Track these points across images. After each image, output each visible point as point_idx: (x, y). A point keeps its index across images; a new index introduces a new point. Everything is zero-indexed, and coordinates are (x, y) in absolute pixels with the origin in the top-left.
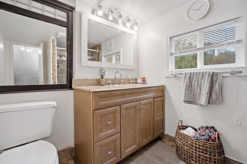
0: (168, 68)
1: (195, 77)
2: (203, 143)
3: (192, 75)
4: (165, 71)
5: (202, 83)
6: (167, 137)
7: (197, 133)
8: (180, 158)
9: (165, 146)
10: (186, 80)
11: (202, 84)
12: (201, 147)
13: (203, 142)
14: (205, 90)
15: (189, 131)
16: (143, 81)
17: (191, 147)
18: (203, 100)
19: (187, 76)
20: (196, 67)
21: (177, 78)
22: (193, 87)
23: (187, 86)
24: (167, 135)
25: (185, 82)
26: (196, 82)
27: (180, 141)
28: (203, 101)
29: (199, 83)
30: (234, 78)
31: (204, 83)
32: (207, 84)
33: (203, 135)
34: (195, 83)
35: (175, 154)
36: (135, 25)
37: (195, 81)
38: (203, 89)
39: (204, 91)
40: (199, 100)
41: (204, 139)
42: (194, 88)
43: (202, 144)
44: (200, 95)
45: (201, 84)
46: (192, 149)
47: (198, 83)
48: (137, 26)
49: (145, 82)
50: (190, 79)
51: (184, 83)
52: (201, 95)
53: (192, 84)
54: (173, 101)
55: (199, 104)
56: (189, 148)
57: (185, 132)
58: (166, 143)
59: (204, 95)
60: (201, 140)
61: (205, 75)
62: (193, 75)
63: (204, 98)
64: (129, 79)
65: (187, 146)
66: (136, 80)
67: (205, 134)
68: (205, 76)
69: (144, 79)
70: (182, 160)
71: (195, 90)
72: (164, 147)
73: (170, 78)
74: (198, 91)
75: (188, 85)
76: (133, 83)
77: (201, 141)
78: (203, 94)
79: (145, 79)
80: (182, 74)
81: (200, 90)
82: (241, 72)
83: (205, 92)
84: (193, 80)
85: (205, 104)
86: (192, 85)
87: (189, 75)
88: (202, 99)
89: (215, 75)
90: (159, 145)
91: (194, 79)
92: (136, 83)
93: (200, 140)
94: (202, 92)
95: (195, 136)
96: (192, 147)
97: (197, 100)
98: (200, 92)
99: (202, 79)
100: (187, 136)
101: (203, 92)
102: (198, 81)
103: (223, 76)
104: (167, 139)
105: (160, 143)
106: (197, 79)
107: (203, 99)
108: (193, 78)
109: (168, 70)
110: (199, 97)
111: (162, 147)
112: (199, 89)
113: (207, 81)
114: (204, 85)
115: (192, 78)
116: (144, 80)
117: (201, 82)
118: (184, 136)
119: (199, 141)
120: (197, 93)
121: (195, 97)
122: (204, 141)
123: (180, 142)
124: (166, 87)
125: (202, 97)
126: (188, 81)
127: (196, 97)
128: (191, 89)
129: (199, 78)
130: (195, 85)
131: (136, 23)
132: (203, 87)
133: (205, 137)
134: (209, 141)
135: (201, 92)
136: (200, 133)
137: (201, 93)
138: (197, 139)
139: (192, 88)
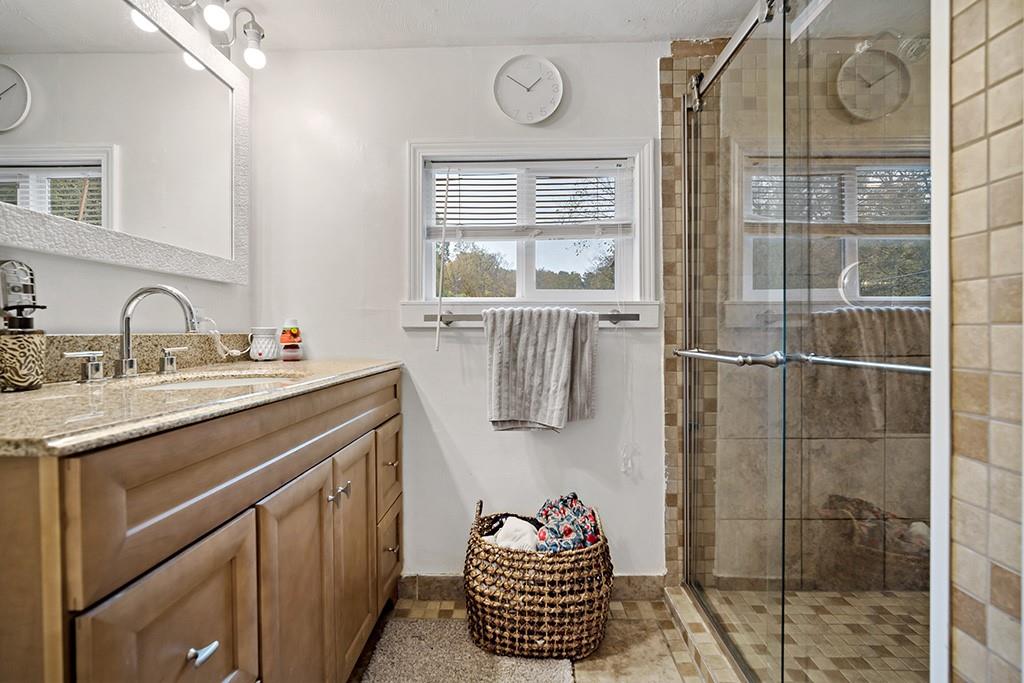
0: (415, 292)
1: (525, 328)
2: (573, 558)
3: (517, 321)
4: (406, 300)
5: (548, 349)
6: (414, 588)
7: (546, 531)
8: (493, 652)
9: (420, 629)
10: (497, 342)
11: (548, 354)
12: (568, 574)
13: (571, 556)
14: (558, 376)
15: (516, 531)
16: (286, 347)
17: (536, 588)
18: (552, 410)
19: (498, 324)
20: (514, 296)
21: (451, 333)
22: (519, 365)
23: (504, 364)
24: (413, 579)
25: (496, 349)
26: (530, 347)
27: (494, 584)
28: (553, 412)
29: (540, 350)
30: (620, 333)
31: (554, 350)
32: (562, 355)
33: (565, 532)
34: (526, 351)
35: (470, 645)
36: (251, 39)
37: (527, 345)
38: (550, 372)
39: (553, 378)
40: (537, 411)
41: (574, 544)
42: (524, 370)
43: (572, 563)
44: (540, 395)
45: (544, 353)
46: (541, 594)
47: (535, 350)
48: (259, 46)
49: (298, 353)
50: (510, 336)
51: (491, 352)
52: (544, 393)
53: (517, 355)
54: (436, 430)
55: (538, 426)
56: (531, 597)
57: (501, 540)
58: (416, 613)
59: (555, 392)
60: (566, 549)
61: (557, 324)
62: (521, 323)
63: (557, 403)
64: (208, 340)
65: (522, 592)
66: (246, 341)
67: (572, 527)
68: (556, 328)
69: (295, 336)
70: (503, 654)
71: (527, 377)
72: (420, 639)
73: (432, 333)
74: (537, 381)
75: (507, 360)
76: (231, 359)
77: (567, 552)
78: (553, 389)
79: (298, 339)
80: (478, 318)
81: (542, 376)
82: (636, 317)
83: (557, 381)
84: (518, 340)
85: (560, 421)
86: (515, 360)
87: (507, 321)
88: (550, 408)
89: (581, 324)
90: (396, 639)
91: (524, 336)
92: (247, 357)
93: (565, 552)
94: (549, 383)
95: (543, 543)
96: (541, 588)
97: (531, 412)
98: (542, 384)
99: (547, 335)
100: (521, 556)
101: (552, 383)
102: (536, 344)
103: (600, 329)
104: (411, 597)
105: (395, 629)
106: (532, 338)
107: (554, 405)
108: (519, 334)
109: (415, 298)
110: (539, 402)
111: (410, 641)
112: (538, 372)
113: (564, 345)
114: (552, 357)
115: (517, 332)
116: (292, 341)
117: (545, 349)
118: (512, 558)
119: (560, 556)
120: (531, 386)
121: (527, 404)
122: (574, 552)
123: (494, 588)
124: (406, 370)
125: (548, 399)
126: (506, 344)
127: (530, 403)
128: (514, 373)
129: (537, 332)
130: (524, 359)
131: (256, 26)
132: (552, 364)
133: (573, 536)
134: (585, 547)
135: (546, 383)
136: (556, 529)
137: (545, 388)
138: (555, 554)
139: (516, 370)
